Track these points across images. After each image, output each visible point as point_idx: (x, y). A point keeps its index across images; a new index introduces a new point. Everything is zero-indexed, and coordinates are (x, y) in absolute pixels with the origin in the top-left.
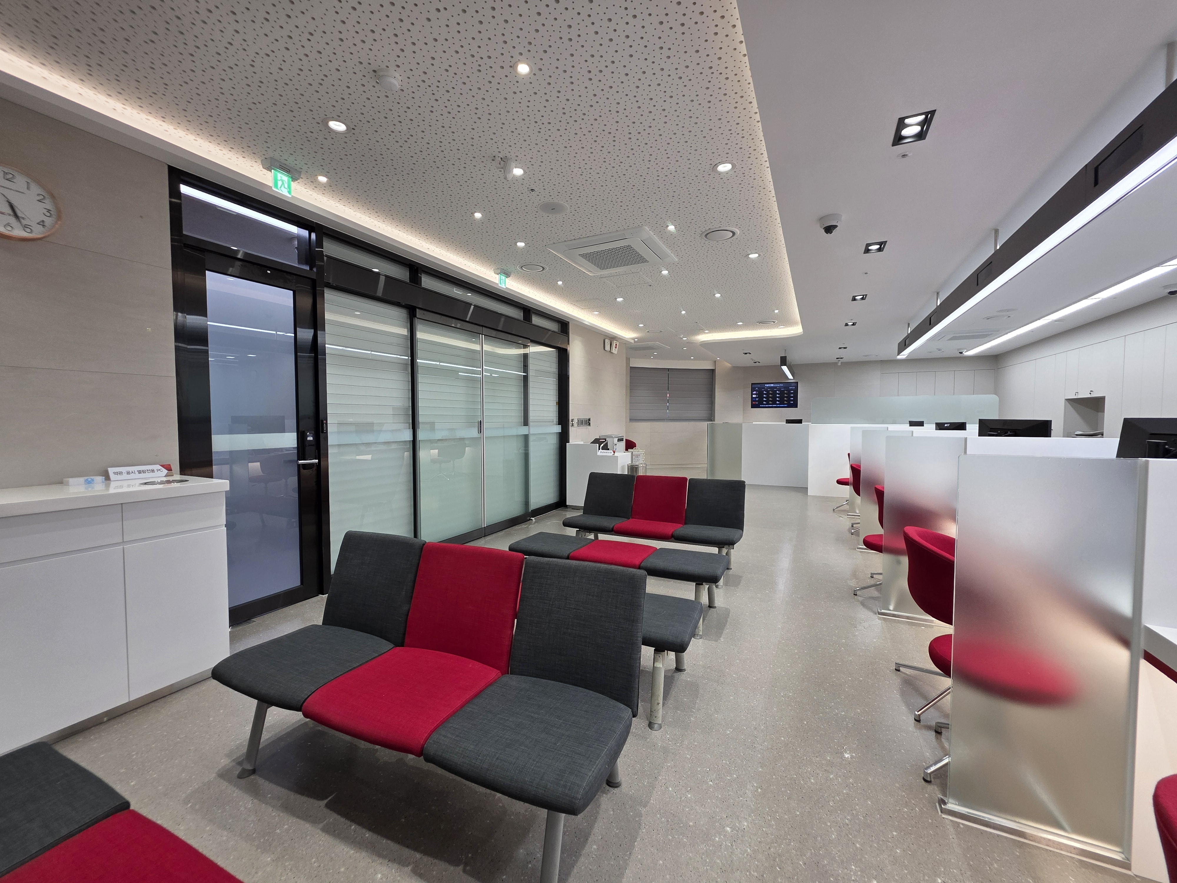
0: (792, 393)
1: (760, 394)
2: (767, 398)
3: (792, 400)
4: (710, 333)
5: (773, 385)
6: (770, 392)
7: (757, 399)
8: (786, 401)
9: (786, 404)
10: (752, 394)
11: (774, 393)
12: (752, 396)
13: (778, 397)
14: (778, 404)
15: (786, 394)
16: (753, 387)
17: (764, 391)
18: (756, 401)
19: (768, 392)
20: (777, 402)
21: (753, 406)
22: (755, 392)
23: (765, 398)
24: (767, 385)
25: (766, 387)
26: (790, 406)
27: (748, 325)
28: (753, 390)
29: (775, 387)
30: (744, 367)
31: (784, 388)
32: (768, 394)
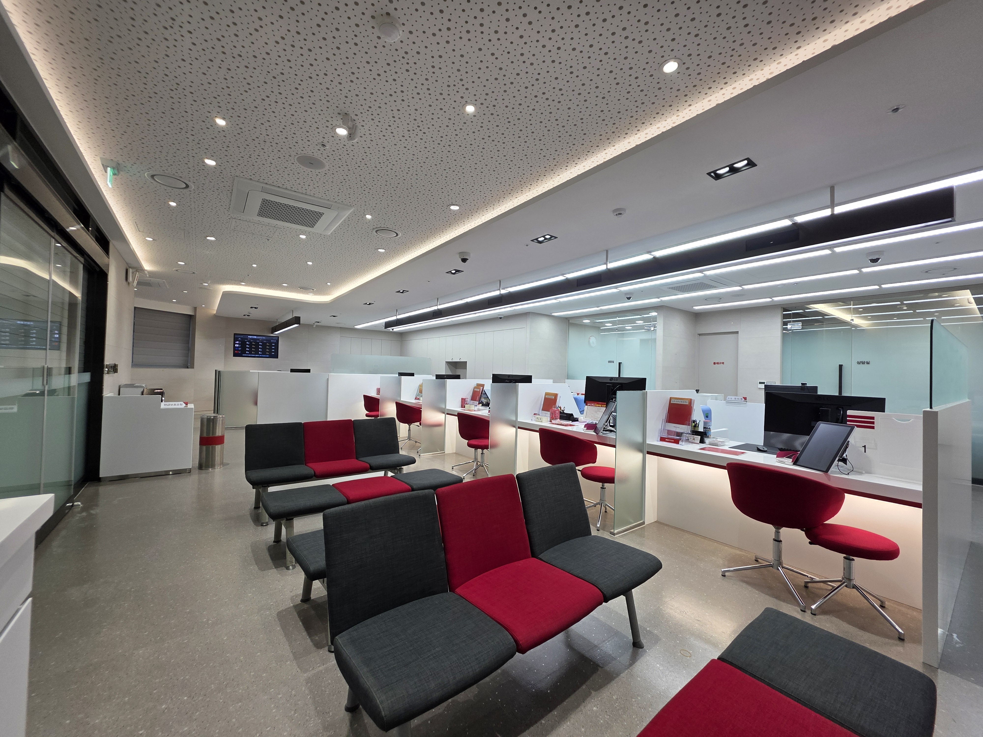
0: (273, 346)
1: (243, 344)
2: (250, 348)
3: (273, 352)
4: (245, 285)
5: (256, 337)
6: (253, 343)
7: (240, 349)
8: (268, 352)
9: (267, 355)
10: (234, 344)
11: (257, 345)
12: (234, 345)
13: (260, 348)
14: (260, 354)
15: (268, 346)
16: (236, 337)
17: (247, 342)
18: (238, 350)
19: (251, 343)
20: (260, 353)
21: (235, 355)
22: (238, 342)
23: (248, 348)
24: (251, 337)
25: (249, 338)
26: (271, 356)
27: (292, 288)
28: (235, 339)
29: (258, 339)
30: (226, 317)
31: (267, 340)
32: (251, 345)
